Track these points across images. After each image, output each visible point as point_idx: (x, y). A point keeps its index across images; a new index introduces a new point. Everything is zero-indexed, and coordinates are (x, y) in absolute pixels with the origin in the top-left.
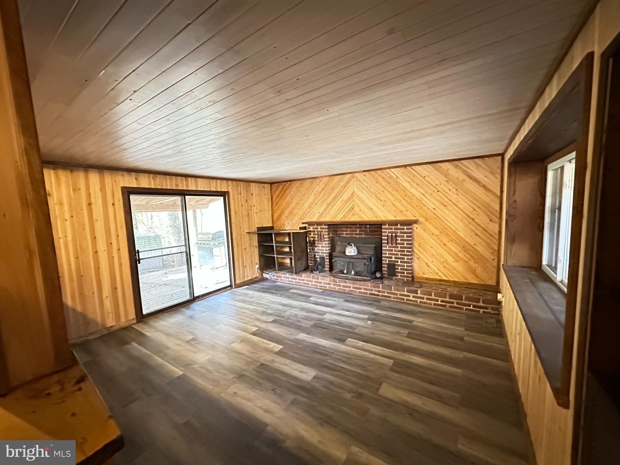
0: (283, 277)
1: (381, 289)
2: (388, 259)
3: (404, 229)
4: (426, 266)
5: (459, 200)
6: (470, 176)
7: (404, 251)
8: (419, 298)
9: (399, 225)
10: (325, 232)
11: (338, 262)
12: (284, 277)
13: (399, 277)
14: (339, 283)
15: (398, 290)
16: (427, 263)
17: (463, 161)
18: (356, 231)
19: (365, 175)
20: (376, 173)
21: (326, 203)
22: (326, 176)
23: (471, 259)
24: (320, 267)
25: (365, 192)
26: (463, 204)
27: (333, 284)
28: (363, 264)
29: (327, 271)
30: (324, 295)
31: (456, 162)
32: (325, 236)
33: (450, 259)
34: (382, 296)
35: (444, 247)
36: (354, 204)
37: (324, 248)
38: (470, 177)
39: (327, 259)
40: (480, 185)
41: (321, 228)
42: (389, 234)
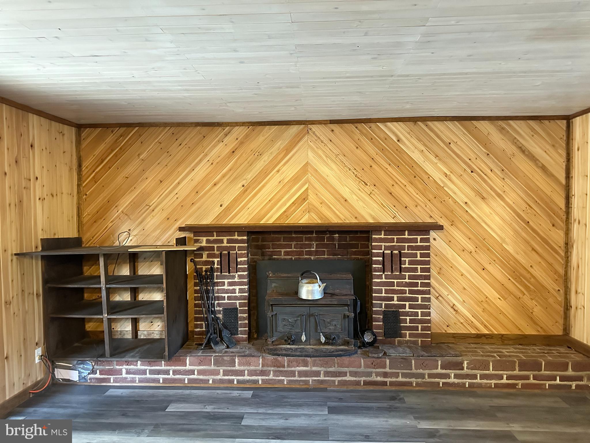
0: (124, 371)
1: (387, 370)
2: (384, 303)
3: (416, 241)
4: (452, 310)
5: (507, 189)
6: (523, 148)
7: (416, 285)
8: (467, 376)
9: (407, 233)
10: (240, 249)
11: (280, 317)
12: (128, 372)
13: (408, 338)
14: (288, 366)
15: (425, 368)
16: (454, 305)
17: (511, 122)
18: (310, 246)
19: (333, 131)
20: (356, 127)
21: (240, 185)
22: (243, 124)
23: (525, 292)
24: (226, 333)
25: (334, 166)
26: (512, 197)
27: (275, 372)
28: (340, 316)
29: (243, 340)
30: (258, 405)
31: (500, 123)
32: (239, 260)
33: (492, 294)
34: (392, 384)
35: (483, 273)
36: (307, 189)
37: (237, 288)
38: (522, 150)
39: (243, 312)
40: (537, 165)
41: (229, 241)
42: (385, 252)
